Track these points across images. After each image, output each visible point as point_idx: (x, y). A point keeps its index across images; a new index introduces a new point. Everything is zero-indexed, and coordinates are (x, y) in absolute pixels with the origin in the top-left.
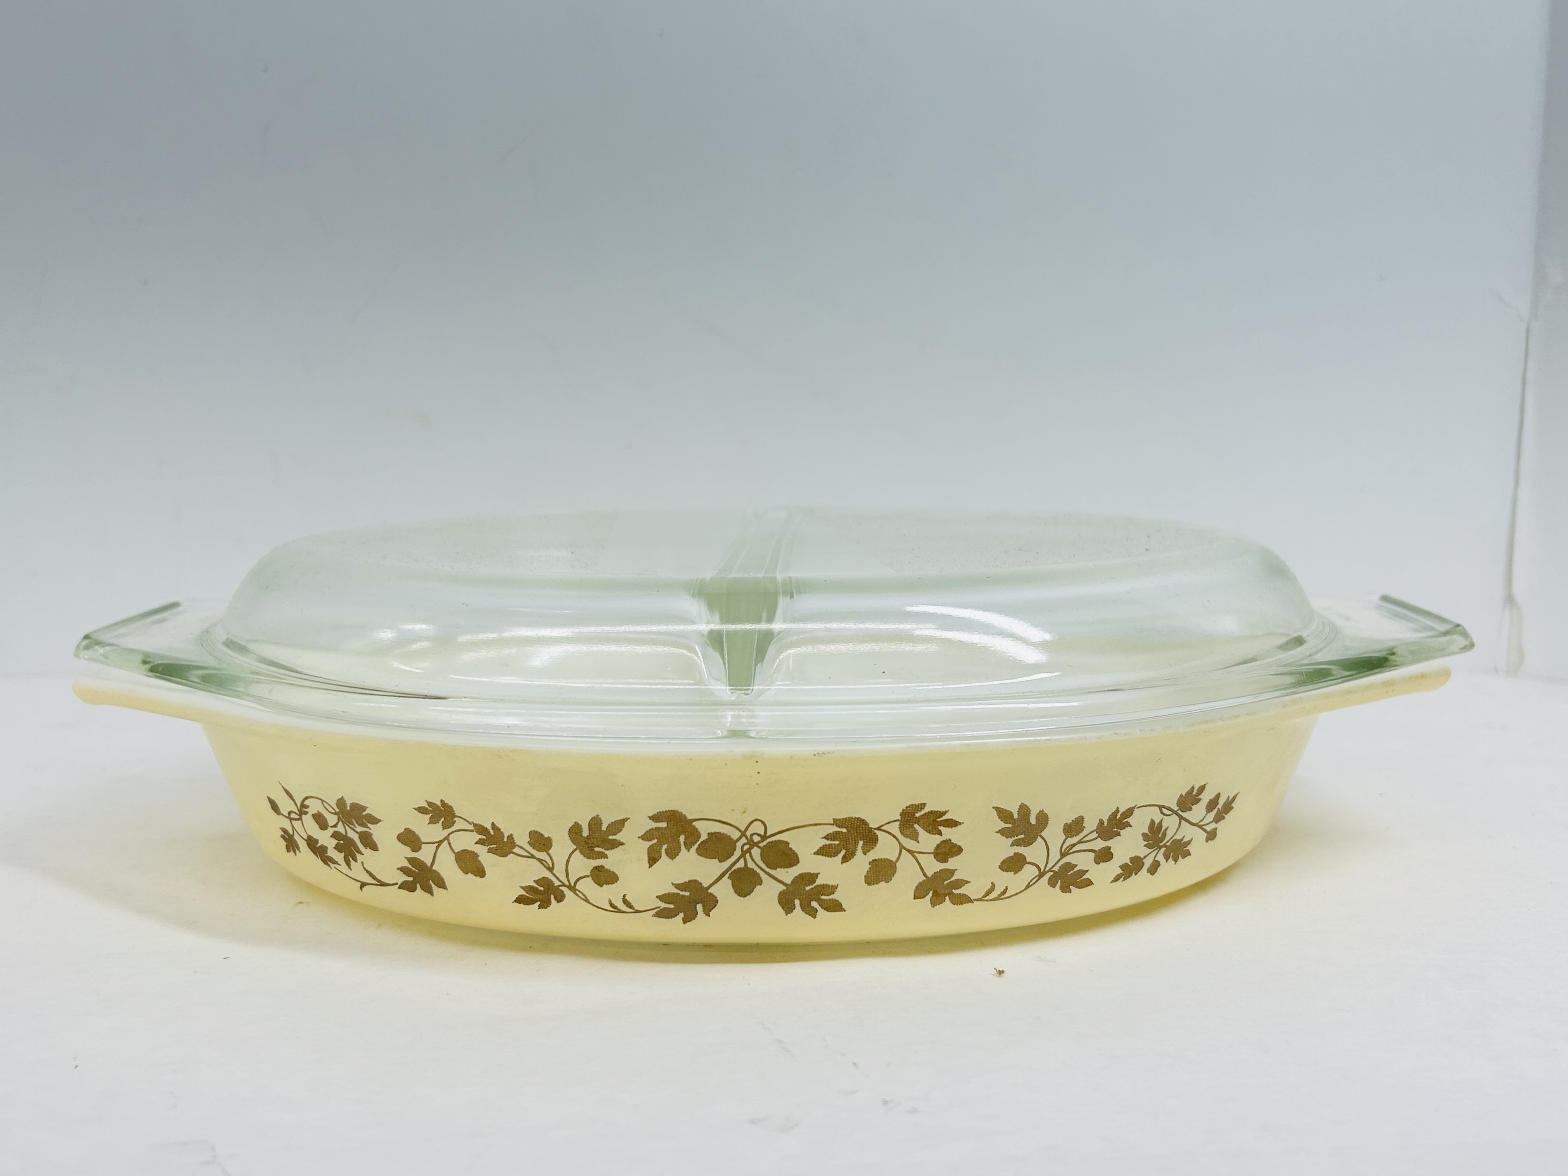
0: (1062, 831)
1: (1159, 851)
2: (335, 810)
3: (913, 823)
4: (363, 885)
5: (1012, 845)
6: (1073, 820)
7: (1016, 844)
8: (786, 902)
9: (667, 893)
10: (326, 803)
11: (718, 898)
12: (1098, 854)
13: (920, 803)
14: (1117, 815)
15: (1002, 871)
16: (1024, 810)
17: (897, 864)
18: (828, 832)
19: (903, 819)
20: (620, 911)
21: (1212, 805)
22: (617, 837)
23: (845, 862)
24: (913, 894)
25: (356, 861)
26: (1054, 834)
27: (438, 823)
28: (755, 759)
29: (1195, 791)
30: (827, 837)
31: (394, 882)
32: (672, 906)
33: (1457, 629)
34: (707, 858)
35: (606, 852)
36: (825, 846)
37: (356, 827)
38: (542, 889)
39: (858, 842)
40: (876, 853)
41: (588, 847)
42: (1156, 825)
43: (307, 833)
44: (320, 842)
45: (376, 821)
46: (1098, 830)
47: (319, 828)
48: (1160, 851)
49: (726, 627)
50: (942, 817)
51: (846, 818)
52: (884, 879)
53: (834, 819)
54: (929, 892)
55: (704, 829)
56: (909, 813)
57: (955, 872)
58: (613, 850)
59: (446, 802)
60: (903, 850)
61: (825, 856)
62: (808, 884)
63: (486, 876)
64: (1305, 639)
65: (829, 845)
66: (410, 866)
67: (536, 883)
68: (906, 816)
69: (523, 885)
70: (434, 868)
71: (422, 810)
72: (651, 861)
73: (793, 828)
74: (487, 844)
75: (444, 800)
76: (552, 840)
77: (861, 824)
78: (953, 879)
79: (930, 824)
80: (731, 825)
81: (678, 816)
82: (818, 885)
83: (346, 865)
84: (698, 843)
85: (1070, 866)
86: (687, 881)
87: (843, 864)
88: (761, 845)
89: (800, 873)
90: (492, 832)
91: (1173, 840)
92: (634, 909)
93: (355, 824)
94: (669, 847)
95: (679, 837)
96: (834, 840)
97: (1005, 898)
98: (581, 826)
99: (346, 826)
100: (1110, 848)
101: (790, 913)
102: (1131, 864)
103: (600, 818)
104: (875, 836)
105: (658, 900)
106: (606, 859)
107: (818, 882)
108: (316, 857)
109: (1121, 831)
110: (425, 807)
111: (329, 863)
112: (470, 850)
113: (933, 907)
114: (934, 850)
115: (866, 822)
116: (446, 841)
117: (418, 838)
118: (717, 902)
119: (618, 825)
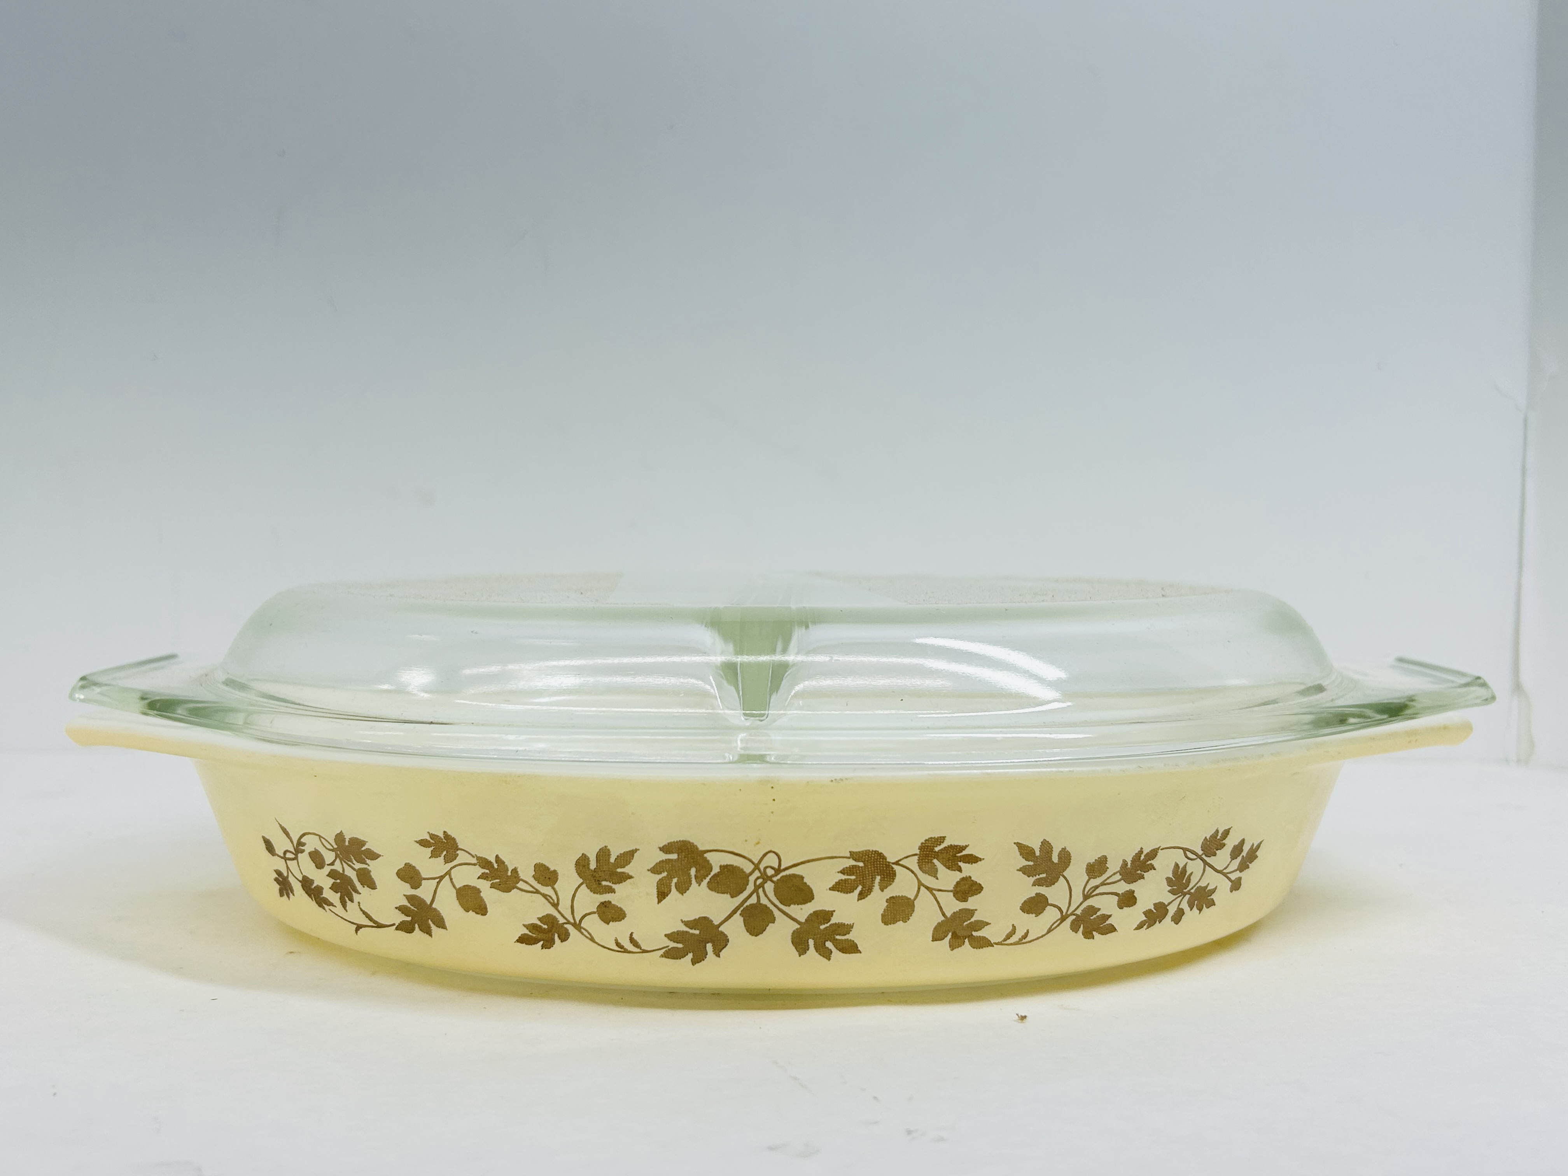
0: (1085, 871)
1: (1183, 898)
2: (333, 846)
3: (932, 858)
4: (359, 927)
5: (1034, 885)
6: (1096, 860)
7: (1037, 883)
8: (800, 943)
9: (676, 931)
10: (324, 838)
11: (729, 937)
12: (1121, 897)
13: (939, 836)
14: (1141, 856)
15: (1023, 913)
16: (1046, 846)
17: (916, 902)
18: (845, 866)
19: (922, 853)
20: (626, 951)
21: (1237, 851)
22: (627, 870)
23: (861, 899)
24: (931, 935)
25: (352, 900)
26: (1076, 873)
27: (440, 856)
28: (769, 784)
29: (1220, 835)
30: (842, 872)
31: (392, 923)
32: (680, 946)
33: (1478, 681)
34: (718, 893)
35: (614, 886)
36: (841, 881)
37: (354, 864)
38: (546, 927)
39: (875, 878)
40: (894, 890)
41: (595, 881)
42: (1180, 869)
43: (302, 874)
44: (315, 882)
45: (374, 856)
46: (1121, 872)
47: (315, 867)
48: (1185, 898)
49: (739, 659)
50: (962, 852)
51: (863, 851)
52: (901, 919)
53: (850, 852)
54: (948, 934)
55: (717, 861)
56: (928, 846)
57: (975, 912)
58: (621, 884)
59: (449, 834)
60: (922, 888)
61: (841, 892)
62: (822, 922)
63: (488, 914)
64: (1325, 687)
65: (845, 880)
66: (409, 905)
67: (539, 920)
68: (925, 850)
69: (527, 923)
70: (434, 906)
71: (423, 843)
72: (660, 896)
73: (808, 861)
74: (490, 879)
75: (448, 832)
76: (558, 873)
77: (879, 857)
78: (973, 920)
79: (949, 860)
80: (744, 857)
81: (689, 847)
82: (833, 924)
83: (342, 906)
84: (710, 876)
85: (1093, 910)
86: (697, 918)
87: (860, 901)
88: (775, 879)
89: (814, 910)
90: (496, 866)
91: (1198, 887)
92: (641, 949)
93: (353, 860)
94: (679, 881)
95: (690, 870)
96: (850, 875)
97: (1026, 943)
98: (588, 859)
99: (344, 863)
100: (1134, 892)
101: (803, 954)
102: (1155, 911)
103: (609, 850)
104: (893, 871)
105: (666, 939)
106: (613, 894)
107: (834, 920)
108: (310, 899)
109: (1145, 874)
110: (427, 840)
111: (324, 905)
112: (472, 885)
113: (952, 950)
114: (954, 888)
115: (884, 856)
116: (448, 876)
117: (417, 873)
118: (728, 941)
119: (628, 857)
